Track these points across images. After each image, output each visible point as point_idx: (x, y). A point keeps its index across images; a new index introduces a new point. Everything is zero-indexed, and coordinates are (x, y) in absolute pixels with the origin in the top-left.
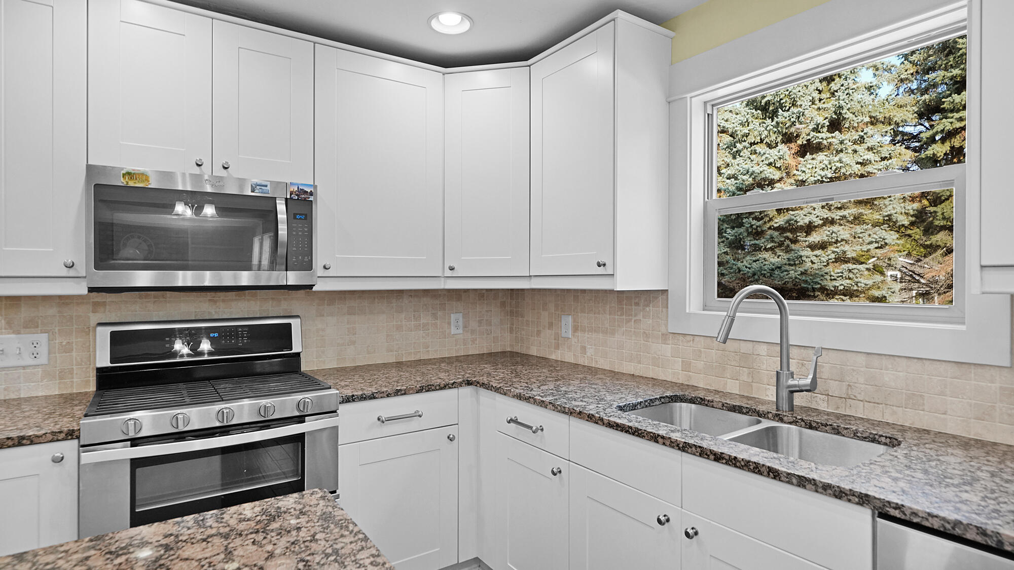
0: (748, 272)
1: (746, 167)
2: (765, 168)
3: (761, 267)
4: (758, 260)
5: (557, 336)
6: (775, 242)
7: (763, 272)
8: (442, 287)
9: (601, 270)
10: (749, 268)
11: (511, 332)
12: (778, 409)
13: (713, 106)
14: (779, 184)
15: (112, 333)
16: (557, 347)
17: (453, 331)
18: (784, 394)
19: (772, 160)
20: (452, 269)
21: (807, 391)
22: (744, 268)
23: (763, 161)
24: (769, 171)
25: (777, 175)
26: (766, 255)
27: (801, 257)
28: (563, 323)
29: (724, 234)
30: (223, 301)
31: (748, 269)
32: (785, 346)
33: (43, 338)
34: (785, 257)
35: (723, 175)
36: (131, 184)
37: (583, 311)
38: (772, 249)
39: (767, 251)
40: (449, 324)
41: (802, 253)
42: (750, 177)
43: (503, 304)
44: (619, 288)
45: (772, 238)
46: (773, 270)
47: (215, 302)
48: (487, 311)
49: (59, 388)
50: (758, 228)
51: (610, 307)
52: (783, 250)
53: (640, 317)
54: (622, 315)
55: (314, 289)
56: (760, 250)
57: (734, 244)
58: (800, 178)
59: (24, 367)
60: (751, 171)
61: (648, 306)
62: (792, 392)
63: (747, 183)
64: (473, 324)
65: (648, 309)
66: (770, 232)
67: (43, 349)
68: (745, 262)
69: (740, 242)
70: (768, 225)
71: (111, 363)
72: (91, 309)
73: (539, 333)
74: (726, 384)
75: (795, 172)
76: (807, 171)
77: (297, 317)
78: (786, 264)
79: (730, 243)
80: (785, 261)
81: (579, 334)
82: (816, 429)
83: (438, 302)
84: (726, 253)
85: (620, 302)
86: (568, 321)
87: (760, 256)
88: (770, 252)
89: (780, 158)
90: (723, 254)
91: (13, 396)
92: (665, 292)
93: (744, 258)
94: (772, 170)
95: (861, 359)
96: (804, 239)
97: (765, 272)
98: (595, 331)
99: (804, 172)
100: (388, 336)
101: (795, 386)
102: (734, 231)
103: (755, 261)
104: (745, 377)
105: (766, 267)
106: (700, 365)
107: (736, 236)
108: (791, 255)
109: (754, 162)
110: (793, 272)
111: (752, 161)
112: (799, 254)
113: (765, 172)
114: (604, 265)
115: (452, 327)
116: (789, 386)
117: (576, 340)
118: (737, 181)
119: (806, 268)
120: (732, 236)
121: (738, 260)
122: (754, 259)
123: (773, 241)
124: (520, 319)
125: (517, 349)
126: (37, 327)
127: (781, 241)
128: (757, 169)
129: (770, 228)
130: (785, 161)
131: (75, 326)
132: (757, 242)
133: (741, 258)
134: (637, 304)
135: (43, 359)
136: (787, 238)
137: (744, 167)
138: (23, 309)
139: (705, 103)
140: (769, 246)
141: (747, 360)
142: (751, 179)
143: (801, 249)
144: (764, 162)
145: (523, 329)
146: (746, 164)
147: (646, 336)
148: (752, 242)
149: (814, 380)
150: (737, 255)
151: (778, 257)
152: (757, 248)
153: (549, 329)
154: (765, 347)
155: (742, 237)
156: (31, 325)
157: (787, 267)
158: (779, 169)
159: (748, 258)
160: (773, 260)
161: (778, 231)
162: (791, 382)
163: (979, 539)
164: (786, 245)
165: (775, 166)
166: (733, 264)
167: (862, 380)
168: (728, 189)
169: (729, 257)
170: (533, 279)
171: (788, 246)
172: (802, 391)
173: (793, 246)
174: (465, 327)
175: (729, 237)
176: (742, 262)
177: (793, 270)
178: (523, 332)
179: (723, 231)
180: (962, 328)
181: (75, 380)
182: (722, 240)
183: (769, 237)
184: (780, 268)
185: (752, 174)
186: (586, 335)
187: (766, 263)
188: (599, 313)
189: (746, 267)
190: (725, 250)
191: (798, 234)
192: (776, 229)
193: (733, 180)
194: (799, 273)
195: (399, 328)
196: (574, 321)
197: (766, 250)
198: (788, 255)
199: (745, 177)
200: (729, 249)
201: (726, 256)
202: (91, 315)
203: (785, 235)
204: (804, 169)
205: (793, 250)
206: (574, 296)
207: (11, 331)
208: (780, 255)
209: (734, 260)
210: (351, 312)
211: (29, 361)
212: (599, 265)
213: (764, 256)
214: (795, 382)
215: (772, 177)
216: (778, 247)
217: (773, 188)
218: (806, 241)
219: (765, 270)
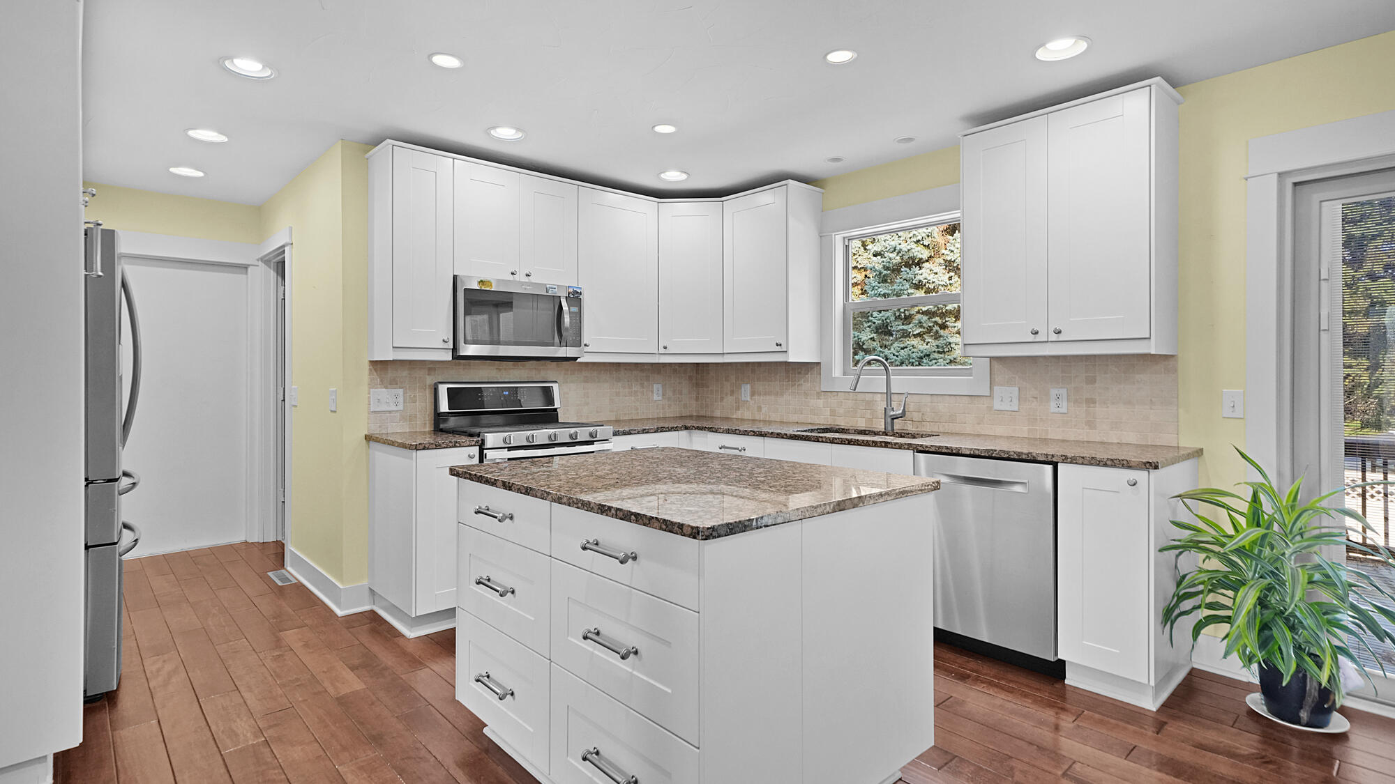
0: (896, 360)
1: (893, 243)
2: (913, 247)
3: (909, 355)
4: (906, 347)
5: (738, 401)
6: (924, 328)
7: (911, 360)
8: (657, 361)
9: (778, 349)
10: (897, 356)
11: (696, 401)
12: (885, 429)
13: (849, 240)
14: (928, 263)
15: (448, 388)
16: (738, 409)
17: (655, 397)
18: (889, 420)
19: (920, 238)
20: (665, 348)
21: (901, 417)
22: (891, 356)
23: (910, 238)
24: (917, 249)
25: (925, 254)
26: (915, 341)
27: (950, 343)
28: (743, 390)
29: (870, 318)
30: (505, 369)
31: (895, 357)
32: (889, 394)
33: (401, 391)
34: (934, 344)
35: (869, 252)
36: (483, 288)
37: (759, 380)
38: (919, 335)
39: (915, 338)
40: (652, 392)
41: (951, 340)
42: (897, 255)
43: (690, 378)
44: (790, 360)
45: (920, 323)
46: (921, 358)
47: (500, 370)
48: (679, 383)
49: (410, 428)
50: (906, 312)
51: (780, 376)
52: (932, 336)
53: (802, 382)
54: (789, 381)
55: (579, 360)
56: (908, 336)
57: (880, 329)
58: (949, 258)
59: (390, 412)
60: (898, 248)
61: (807, 374)
62: (893, 419)
63: (894, 261)
64: (669, 393)
65: (807, 376)
66: (919, 316)
67: (401, 400)
68: (892, 349)
69: (887, 326)
70: (916, 309)
71: (449, 409)
72: (427, 373)
73: (722, 399)
74: (857, 421)
75: (943, 251)
76: (956, 251)
77: (556, 382)
78: (934, 352)
79: (876, 328)
80: (934, 349)
81: (756, 397)
82: (904, 437)
83: (644, 374)
84: (873, 339)
85: (787, 371)
86: (746, 389)
87: (908, 342)
88: (919, 339)
89: (928, 236)
90: (869, 341)
91: (384, 432)
92: (819, 364)
93: (891, 344)
94: (920, 248)
95: (929, 398)
96: (953, 324)
97: (914, 360)
98: (769, 395)
99: (952, 251)
100: (610, 399)
101: (894, 415)
102: (881, 315)
103: (903, 348)
104: (868, 416)
105: (914, 355)
106: (841, 411)
107: (883, 321)
108: (941, 342)
109: (901, 239)
110: (942, 360)
111: (899, 237)
112: (948, 341)
113: (913, 251)
114: (781, 345)
115: (655, 395)
116: (892, 416)
117: (753, 402)
118: (884, 259)
119: (955, 356)
120: (879, 320)
121: (886, 347)
122: (902, 346)
123: (921, 327)
124: (705, 389)
125: (702, 413)
126: (397, 384)
127: (930, 327)
128: (904, 247)
129: (918, 312)
130: (933, 239)
131: (418, 385)
132: (905, 327)
133: (888, 345)
134: (799, 373)
135: (401, 407)
136: (936, 322)
137: (891, 244)
138: (389, 371)
139: (844, 238)
140: (917, 332)
141: (870, 404)
142: (898, 258)
143: (950, 335)
144: (912, 239)
145: (708, 397)
146: (893, 240)
147: (806, 395)
148: (901, 327)
149: (904, 410)
150: (884, 342)
151: (927, 344)
152: (906, 335)
153: (731, 395)
154: (879, 395)
155: (889, 321)
156: (393, 383)
157: (936, 355)
158: (928, 247)
159: (896, 345)
160: (921, 347)
161: (927, 315)
162: (892, 413)
163: (946, 451)
164: (934, 331)
165: (923, 244)
166: (880, 351)
167: (928, 410)
168: (874, 267)
169: (875, 343)
170: (726, 356)
171: (937, 332)
172: (898, 418)
173: (942, 332)
174: (663, 395)
175: (876, 321)
176: (889, 349)
177: (942, 358)
178: (707, 400)
179: (869, 314)
180: (971, 378)
181: (418, 422)
182: (869, 324)
183: (917, 322)
184: (928, 355)
185: (899, 252)
186: (762, 398)
187: (915, 350)
188: (771, 381)
189: (894, 355)
190: (872, 336)
191: (947, 319)
192: (924, 313)
193: (879, 257)
194: (948, 361)
195: (618, 394)
196: (752, 387)
197: (915, 336)
198: (937, 342)
199: (892, 255)
200: (875, 335)
201: (873, 342)
202: (427, 377)
203: (934, 320)
204: (952, 248)
205: (940, 336)
206: (752, 369)
207: (383, 386)
208: (929, 342)
209: (881, 347)
210: (586, 380)
211: (393, 408)
212: (777, 345)
213: (913, 343)
214: (894, 413)
215: (920, 256)
216: (927, 333)
217: (920, 268)
218: (955, 327)
219: (913, 358)
